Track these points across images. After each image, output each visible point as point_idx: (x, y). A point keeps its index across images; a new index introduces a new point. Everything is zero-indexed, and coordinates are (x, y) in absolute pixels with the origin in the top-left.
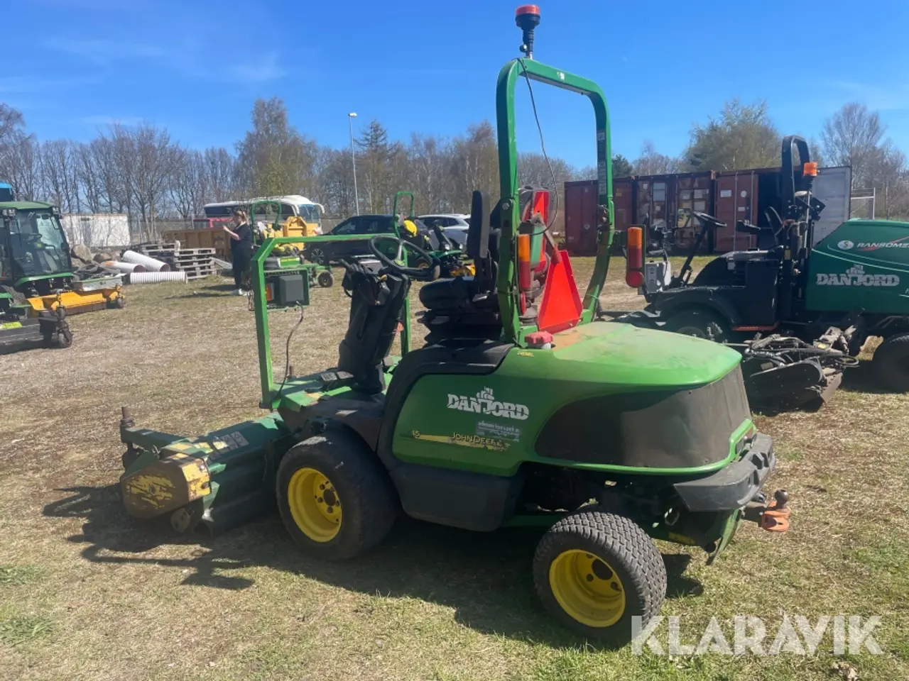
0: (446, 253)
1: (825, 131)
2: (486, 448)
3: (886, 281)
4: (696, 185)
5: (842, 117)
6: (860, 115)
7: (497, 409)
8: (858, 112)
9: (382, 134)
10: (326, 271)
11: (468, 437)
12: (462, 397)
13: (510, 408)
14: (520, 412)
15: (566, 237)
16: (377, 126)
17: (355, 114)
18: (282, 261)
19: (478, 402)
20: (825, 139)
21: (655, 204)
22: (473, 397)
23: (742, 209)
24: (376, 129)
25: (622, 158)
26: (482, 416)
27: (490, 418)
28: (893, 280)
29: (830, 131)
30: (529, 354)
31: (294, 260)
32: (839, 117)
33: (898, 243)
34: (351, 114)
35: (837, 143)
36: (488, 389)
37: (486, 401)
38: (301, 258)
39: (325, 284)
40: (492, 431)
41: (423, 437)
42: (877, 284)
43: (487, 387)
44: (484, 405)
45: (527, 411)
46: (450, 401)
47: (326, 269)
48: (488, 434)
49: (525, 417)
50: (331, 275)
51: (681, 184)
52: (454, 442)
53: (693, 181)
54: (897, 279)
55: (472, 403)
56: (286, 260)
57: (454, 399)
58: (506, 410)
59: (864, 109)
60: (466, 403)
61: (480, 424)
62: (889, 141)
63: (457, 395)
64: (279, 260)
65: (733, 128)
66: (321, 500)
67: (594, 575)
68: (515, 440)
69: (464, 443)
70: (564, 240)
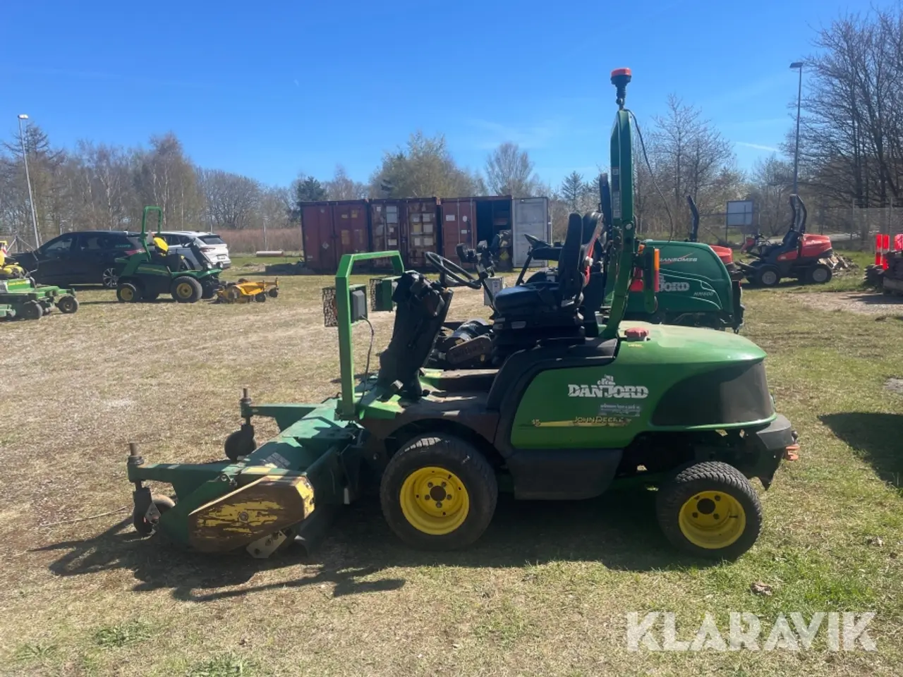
0: (209, 272)
1: (488, 166)
2: (607, 425)
3: (681, 287)
4: (424, 209)
5: (500, 153)
6: (514, 153)
7: (619, 392)
8: (512, 150)
9: (42, 140)
10: (70, 295)
11: (590, 418)
12: (582, 386)
13: (630, 389)
14: (641, 392)
15: (305, 256)
16: (35, 130)
17: (26, 116)
18: (10, 284)
19: (599, 389)
20: (488, 173)
21: (389, 225)
22: (594, 384)
23: (464, 232)
24: (34, 133)
25: (314, 180)
26: (604, 400)
27: (613, 401)
28: (685, 286)
29: (492, 166)
30: (639, 346)
31: (24, 282)
32: (498, 154)
33: (686, 258)
34: (22, 116)
35: (497, 176)
36: (608, 377)
37: (608, 386)
38: (31, 280)
39: (68, 310)
40: (613, 411)
41: (543, 424)
42: (674, 290)
43: (608, 375)
44: (605, 390)
45: (646, 390)
46: (571, 390)
47: (68, 292)
48: (610, 414)
49: (645, 396)
50: (75, 299)
51: (411, 208)
52: (576, 424)
53: (421, 206)
54: (688, 285)
55: (593, 390)
56: (14, 284)
57: (574, 389)
58: (627, 392)
59: (517, 148)
60: (587, 390)
61: (602, 406)
62: (536, 176)
63: (577, 384)
64: (5, 283)
65: (418, 158)
66: (427, 498)
67: (698, 512)
68: (636, 415)
69: (587, 424)
70: (303, 259)
